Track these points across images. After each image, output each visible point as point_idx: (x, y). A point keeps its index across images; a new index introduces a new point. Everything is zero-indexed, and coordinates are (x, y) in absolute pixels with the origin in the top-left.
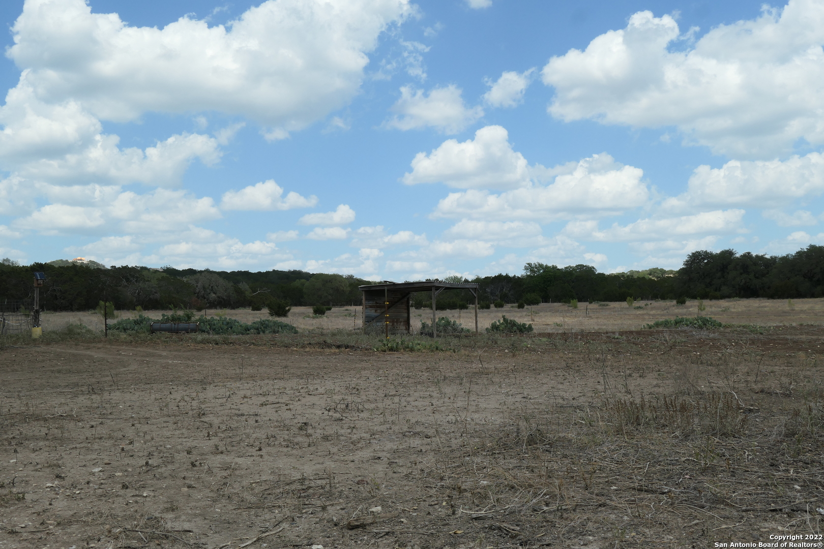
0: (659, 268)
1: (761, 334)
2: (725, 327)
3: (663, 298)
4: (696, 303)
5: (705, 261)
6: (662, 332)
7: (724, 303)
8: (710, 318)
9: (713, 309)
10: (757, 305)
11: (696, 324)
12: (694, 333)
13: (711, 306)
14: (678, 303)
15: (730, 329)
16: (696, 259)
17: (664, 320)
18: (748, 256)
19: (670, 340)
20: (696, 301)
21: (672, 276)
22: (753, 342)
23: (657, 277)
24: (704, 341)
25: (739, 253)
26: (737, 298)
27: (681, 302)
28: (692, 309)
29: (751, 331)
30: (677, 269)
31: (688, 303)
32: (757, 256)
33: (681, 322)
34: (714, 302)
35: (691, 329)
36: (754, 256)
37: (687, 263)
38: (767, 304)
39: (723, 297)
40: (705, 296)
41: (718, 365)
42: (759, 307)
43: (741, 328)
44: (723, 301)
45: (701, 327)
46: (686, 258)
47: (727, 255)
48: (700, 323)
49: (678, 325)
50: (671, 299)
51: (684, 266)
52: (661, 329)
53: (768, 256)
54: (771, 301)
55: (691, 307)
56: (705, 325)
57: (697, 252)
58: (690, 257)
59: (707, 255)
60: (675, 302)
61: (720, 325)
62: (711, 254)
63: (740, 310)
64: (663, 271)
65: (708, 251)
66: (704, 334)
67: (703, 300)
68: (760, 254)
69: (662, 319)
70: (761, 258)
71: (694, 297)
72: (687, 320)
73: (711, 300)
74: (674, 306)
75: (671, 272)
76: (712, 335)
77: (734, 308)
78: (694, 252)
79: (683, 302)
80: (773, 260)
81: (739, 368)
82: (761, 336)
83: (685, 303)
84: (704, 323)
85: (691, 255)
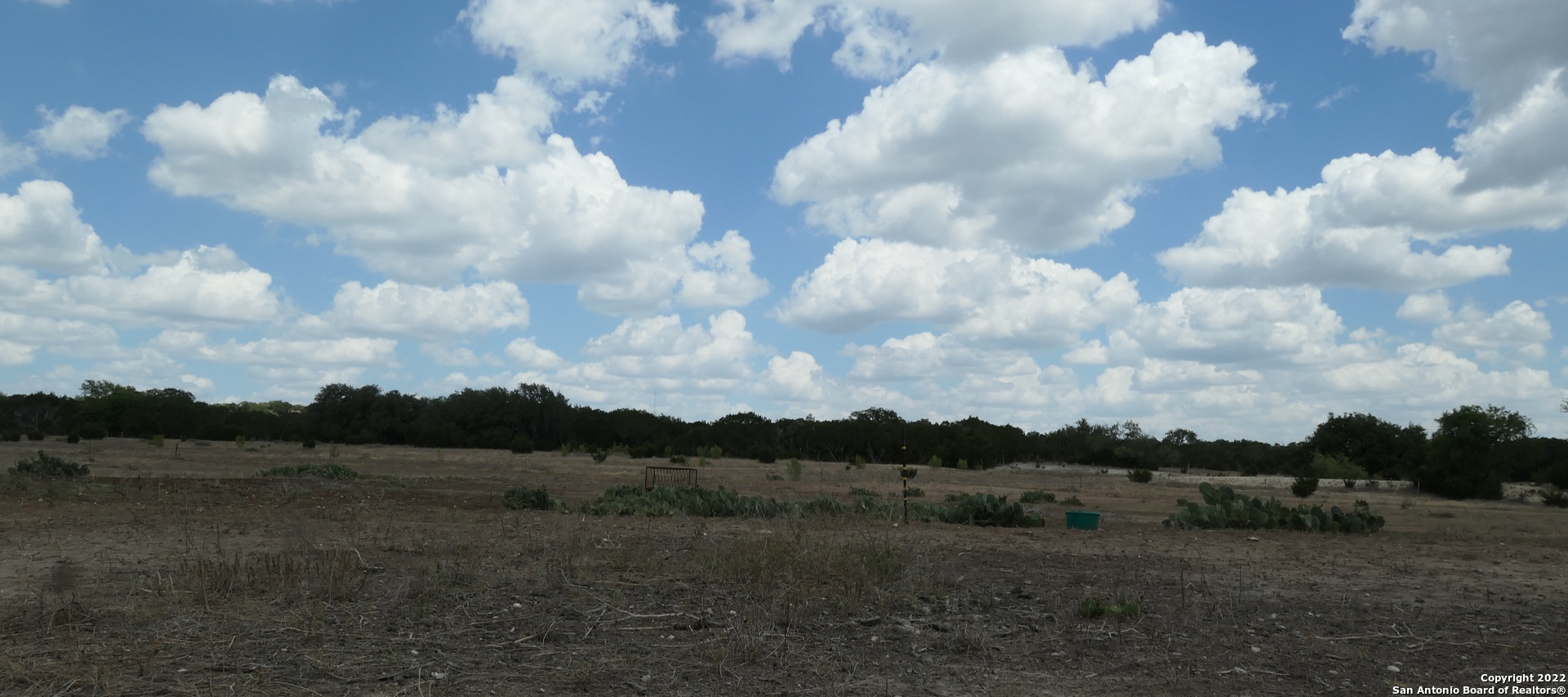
0: (283, 401)
1: (403, 486)
2: (362, 477)
3: (286, 439)
4: (328, 447)
5: (343, 397)
6: (280, 481)
7: (363, 450)
8: (344, 466)
9: (349, 455)
10: (402, 453)
11: (325, 472)
12: (322, 483)
13: (347, 453)
14: (304, 446)
15: (367, 480)
16: (331, 393)
17: (284, 466)
18: (394, 395)
19: (290, 490)
20: (329, 445)
21: (299, 412)
22: (392, 495)
23: (280, 413)
24: (334, 493)
25: (385, 390)
26: (379, 444)
27: (309, 445)
28: (323, 453)
29: (392, 483)
30: (306, 404)
31: (318, 447)
32: (405, 396)
33: (306, 469)
34: (351, 447)
35: (318, 479)
36: (402, 395)
37: (319, 398)
38: (414, 453)
39: (362, 442)
40: (340, 440)
41: (344, 520)
42: (404, 456)
43: (381, 480)
44: (362, 446)
45: (331, 477)
46: (319, 392)
47: (370, 391)
48: (331, 471)
49: (302, 473)
50: (297, 441)
51: (315, 401)
52: (279, 477)
53: (418, 397)
54: (418, 449)
55: (322, 452)
56: (336, 473)
57: (334, 385)
58: (324, 390)
59: (345, 389)
60: (301, 445)
61: (355, 475)
62: (351, 389)
63: (381, 458)
64: (287, 405)
65: (348, 385)
66: (334, 485)
67: (337, 445)
68: (410, 393)
69: (283, 465)
70: (409, 399)
71: (326, 440)
72: (313, 468)
73: (347, 444)
74: (299, 450)
75: (298, 407)
76: (344, 487)
77: (375, 456)
78: (329, 384)
79: (312, 446)
80: (424, 401)
81: (367, 523)
82: (403, 489)
83: (314, 447)
84: (336, 472)
85: (325, 387)
